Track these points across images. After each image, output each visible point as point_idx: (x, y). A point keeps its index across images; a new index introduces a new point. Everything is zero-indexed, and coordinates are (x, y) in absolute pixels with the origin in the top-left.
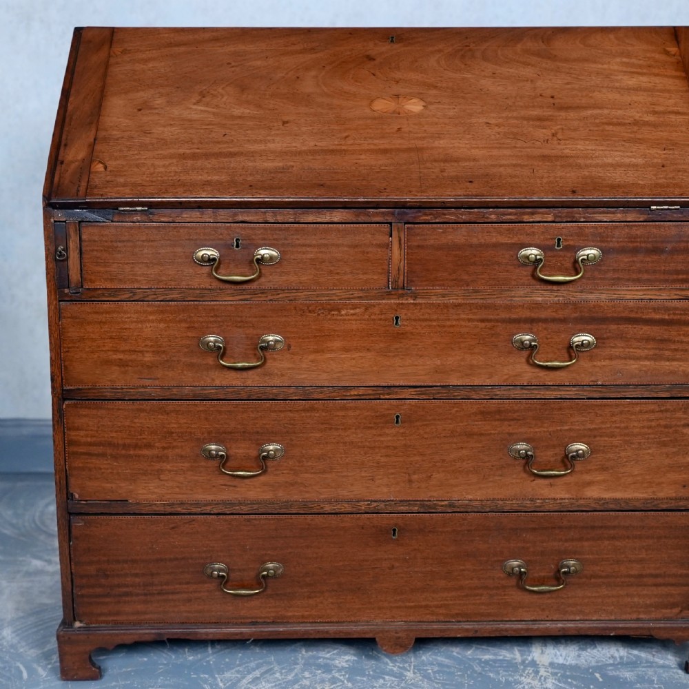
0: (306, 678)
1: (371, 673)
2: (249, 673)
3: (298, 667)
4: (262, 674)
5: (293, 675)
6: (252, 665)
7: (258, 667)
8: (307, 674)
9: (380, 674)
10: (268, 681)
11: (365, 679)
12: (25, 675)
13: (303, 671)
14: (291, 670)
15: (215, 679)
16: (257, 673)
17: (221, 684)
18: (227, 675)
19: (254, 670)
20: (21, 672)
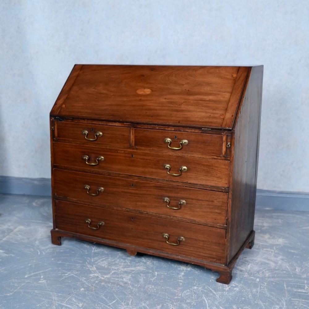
0: (117, 261)
1: (137, 261)
2: (101, 258)
3: (116, 258)
4: (105, 259)
5: (114, 260)
6: (103, 256)
7: (105, 257)
8: (118, 260)
9: (139, 262)
10: (106, 261)
11: (134, 263)
12: (39, 253)
13: (117, 259)
14: (114, 259)
15: (91, 259)
16: (104, 259)
17: (92, 261)
18: (95, 258)
19: (103, 258)
20: (38, 253)
